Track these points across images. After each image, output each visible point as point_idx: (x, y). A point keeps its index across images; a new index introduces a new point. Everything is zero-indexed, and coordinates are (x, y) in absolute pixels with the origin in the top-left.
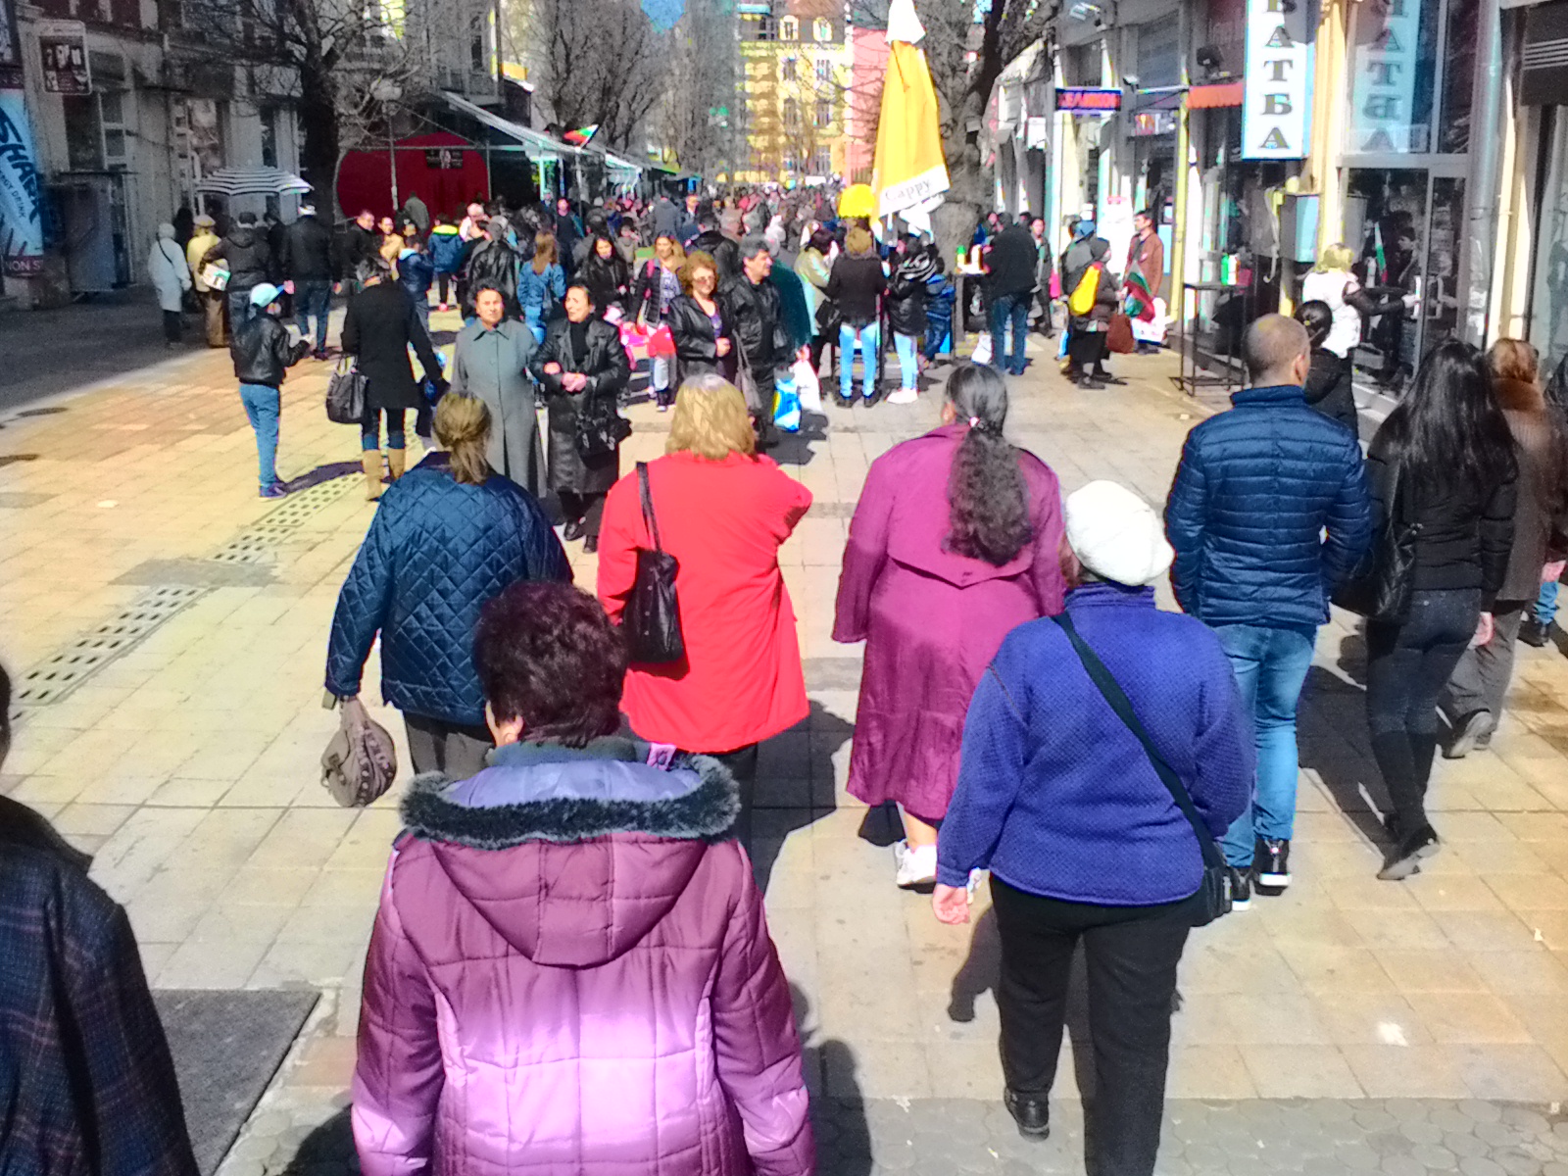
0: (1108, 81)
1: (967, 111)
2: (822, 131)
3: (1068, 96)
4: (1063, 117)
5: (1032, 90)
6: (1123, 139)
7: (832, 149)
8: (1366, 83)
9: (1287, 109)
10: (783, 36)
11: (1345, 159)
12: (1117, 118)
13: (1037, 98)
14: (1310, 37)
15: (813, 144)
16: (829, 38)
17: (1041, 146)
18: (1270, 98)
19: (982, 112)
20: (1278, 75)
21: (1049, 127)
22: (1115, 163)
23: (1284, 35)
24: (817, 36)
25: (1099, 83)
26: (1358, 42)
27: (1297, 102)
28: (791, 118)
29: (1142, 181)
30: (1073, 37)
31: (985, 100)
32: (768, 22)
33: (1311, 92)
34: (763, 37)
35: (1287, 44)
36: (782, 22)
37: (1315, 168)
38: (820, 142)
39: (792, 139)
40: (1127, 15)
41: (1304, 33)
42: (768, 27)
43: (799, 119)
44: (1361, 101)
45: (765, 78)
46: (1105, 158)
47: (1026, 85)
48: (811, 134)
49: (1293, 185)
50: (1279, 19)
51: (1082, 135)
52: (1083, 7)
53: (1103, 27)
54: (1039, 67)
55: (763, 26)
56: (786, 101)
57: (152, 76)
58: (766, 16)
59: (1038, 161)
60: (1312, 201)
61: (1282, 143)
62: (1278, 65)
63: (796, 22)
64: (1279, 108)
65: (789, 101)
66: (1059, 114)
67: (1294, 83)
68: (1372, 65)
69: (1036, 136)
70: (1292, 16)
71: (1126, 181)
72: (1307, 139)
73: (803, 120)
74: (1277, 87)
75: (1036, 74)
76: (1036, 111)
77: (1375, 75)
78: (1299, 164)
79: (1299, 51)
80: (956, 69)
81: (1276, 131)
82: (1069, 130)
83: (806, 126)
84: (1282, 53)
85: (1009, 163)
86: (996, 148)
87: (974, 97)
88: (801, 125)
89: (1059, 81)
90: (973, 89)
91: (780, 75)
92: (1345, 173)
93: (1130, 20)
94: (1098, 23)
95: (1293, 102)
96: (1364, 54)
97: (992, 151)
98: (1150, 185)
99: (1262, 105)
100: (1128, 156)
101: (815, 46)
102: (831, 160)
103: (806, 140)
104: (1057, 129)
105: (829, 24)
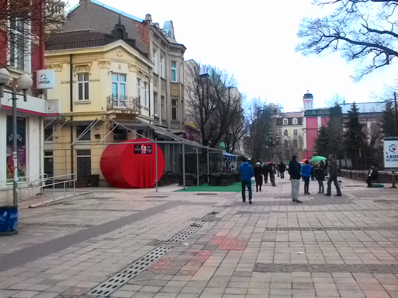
2: (295, 149)
7: (298, 154)
10: (284, 124)
16: (297, 123)
24: (293, 123)
28: (286, 146)
34: (278, 125)
36: (283, 120)
38: (295, 152)
39: (287, 151)
42: (280, 122)
43: (289, 146)
56: (285, 141)
63: (287, 120)
83: (291, 148)
91: (283, 134)
101: (293, 126)
103: (291, 151)
105: (297, 119)
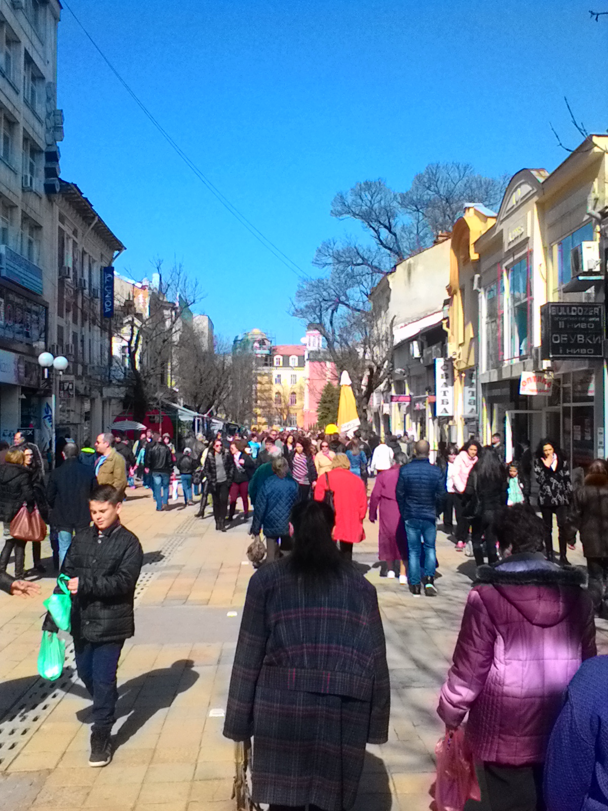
0: (408, 392)
1: (363, 403)
2: (293, 407)
3: (395, 398)
4: (395, 404)
5: (385, 394)
6: (412, 411)
7: (298, 415)
8: (468, 397)
9: (448, 403)
10: (275, 364)
11: (463, 416)
12: (410, 404)
13: (386, 397)
14: (453, 385)
15: (289, 412)
16: (297, 364)
17: (388, 413)
18: (443, 401)
19: (367, 403)
20: (445, 394)
21: (390, 407)
22: (411, 418)
23: (446, 385)
24: (291, 364)
25: (405, 393)
26: (465, 386)
27: (450, 401)
28: (279, 401)
29: (419, 424)
30: (397, 378)
31: (368, 399)
32: (269, 358)
33: (454, 399)
34: (266, 365)
35: (447, 386)
36: (275, 358)
37: (455, 418)
38: (292, 412)
39: (279, 410)
40: (412, 373)
41: (451, 384)
42: (269, 360)
43: (282, 401)
44: (467, 401)
45: (267, 383)
46: (408, 416)
47: (383, 393)
48: (287, 408)
49: (451, 423)
50: (444, 380)
51: (401, 409)
52: (399, 370)
53: (405, 376)
54: (387, 386)
55: (266, 360)
56: (276, 393)
57: (82, 391)
58: (267, 355)
59: (387, 418)
60: (455, 427)
61: (447, 412)
62: (445, 392)
63: (281, 358)
64: (445, 403)
65: (278, 393)
66: (393, 403)
67: (449, 397)
68: (469, 392)
69: (386, 410)
70: (448, 379)
71: (414, 424)
72: (453, 411)
73: (284, 402)
74: (444, 398)
75: (386, 389)
76: (386, 401)
77: (471, 394)
78: (451, 418)
79: (450, 388)
80: (360, 390)
81: (445, 409)
82: (397, 408)
83: (286, 404)
84: (445, 389)
85: (378, 420)
86: (373, 413)
87: (365, 399)
88: (283, 404)
89: (393, 392)
90: (365, 396)
91: (274, 381)
92: (463, 419)
93: (414, 374)
94: (404, 375)
95: (449, 401)
96: (467, 389)
97: (372, 415)
98: (421, 425)
99: (441, 402)
100: (414, 417)
101: (290, 368)
102: (297, 420)
103: (286, 411)
104: (393, 409)
105: (297, 358)
